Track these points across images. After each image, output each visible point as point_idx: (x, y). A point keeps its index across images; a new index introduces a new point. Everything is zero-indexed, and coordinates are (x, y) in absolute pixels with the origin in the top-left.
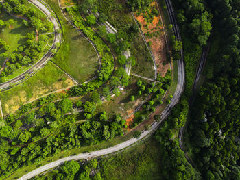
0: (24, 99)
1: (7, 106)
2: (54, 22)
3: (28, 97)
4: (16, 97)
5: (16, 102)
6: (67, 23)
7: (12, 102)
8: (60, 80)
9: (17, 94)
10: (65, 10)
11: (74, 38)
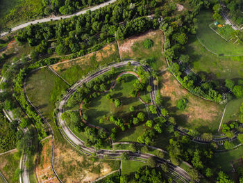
0: (99, 55)
1: (114, 50)
2: (62, 122)
3: (94, 57)
4: (105, 56)
5: (105, 52)
6: (49, 121)
7: (109, 53)
8: (65, 70)
9: (104, 59)
10: (48, 133)
11: (45, 106)
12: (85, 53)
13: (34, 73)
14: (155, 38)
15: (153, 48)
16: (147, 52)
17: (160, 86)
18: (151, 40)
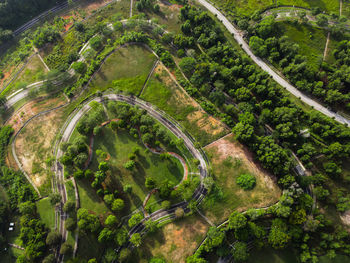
0: (199, 114)
1: (215, 133)
3: (192, 110)
4: (199, 124)
5: (206, 122)
6: (87, 91)
7: (206, 128)
8: (161, 80)
9: (194, 124)
10: (71, 96)
11: (105, 78)
12: (194, 95)
13: (144, 48)
14: (262, 190)
15: (241, 192)
16: (230, 183)
17: (178, 221)
18: (254, 185)
